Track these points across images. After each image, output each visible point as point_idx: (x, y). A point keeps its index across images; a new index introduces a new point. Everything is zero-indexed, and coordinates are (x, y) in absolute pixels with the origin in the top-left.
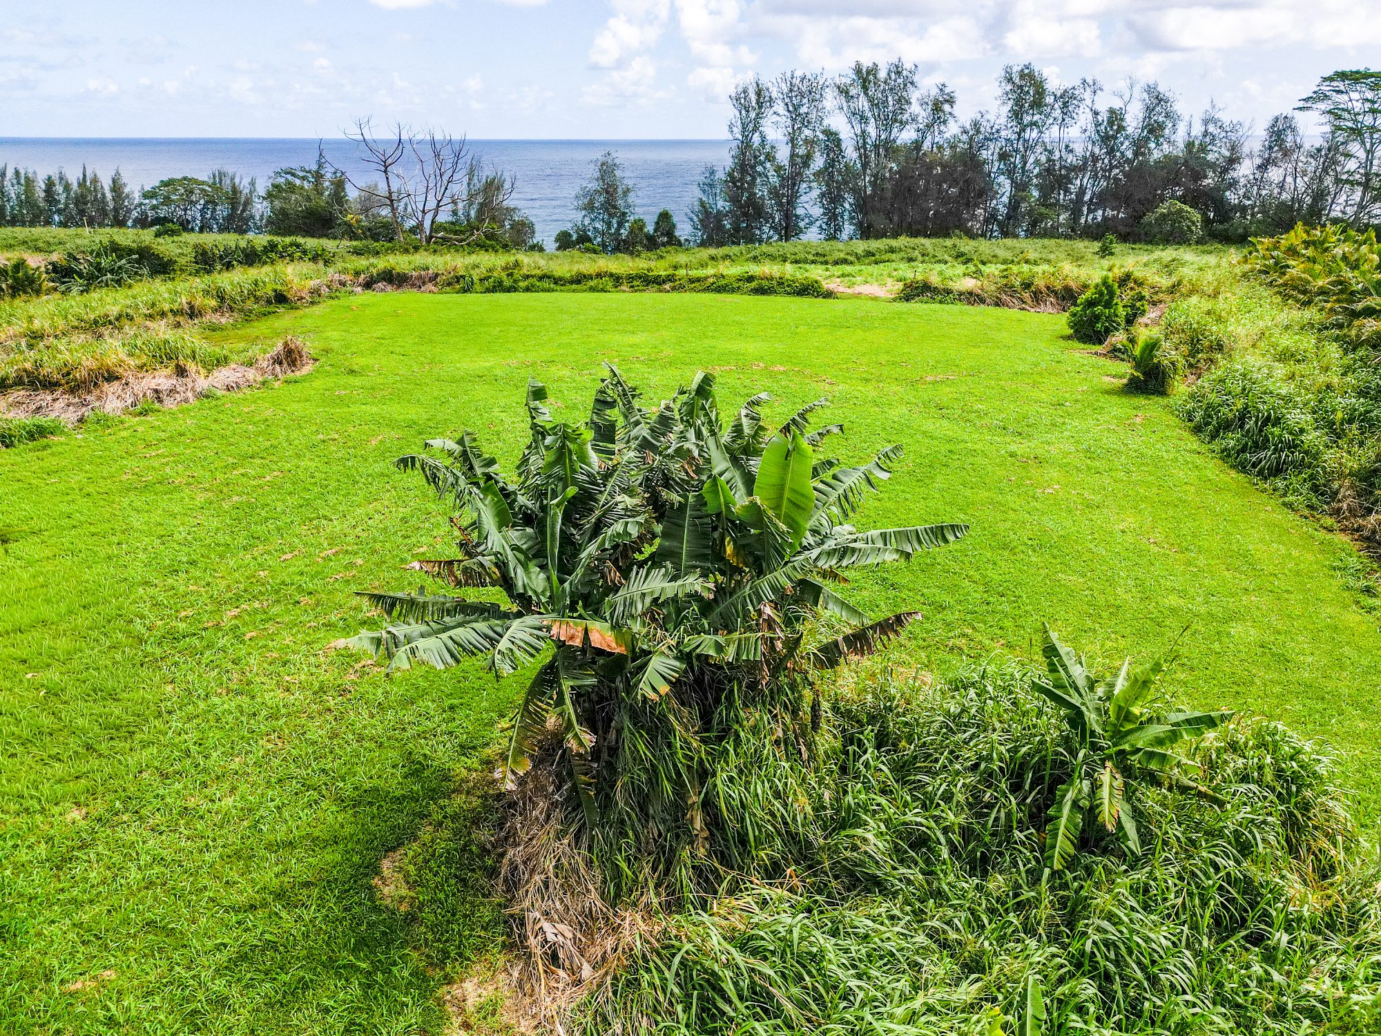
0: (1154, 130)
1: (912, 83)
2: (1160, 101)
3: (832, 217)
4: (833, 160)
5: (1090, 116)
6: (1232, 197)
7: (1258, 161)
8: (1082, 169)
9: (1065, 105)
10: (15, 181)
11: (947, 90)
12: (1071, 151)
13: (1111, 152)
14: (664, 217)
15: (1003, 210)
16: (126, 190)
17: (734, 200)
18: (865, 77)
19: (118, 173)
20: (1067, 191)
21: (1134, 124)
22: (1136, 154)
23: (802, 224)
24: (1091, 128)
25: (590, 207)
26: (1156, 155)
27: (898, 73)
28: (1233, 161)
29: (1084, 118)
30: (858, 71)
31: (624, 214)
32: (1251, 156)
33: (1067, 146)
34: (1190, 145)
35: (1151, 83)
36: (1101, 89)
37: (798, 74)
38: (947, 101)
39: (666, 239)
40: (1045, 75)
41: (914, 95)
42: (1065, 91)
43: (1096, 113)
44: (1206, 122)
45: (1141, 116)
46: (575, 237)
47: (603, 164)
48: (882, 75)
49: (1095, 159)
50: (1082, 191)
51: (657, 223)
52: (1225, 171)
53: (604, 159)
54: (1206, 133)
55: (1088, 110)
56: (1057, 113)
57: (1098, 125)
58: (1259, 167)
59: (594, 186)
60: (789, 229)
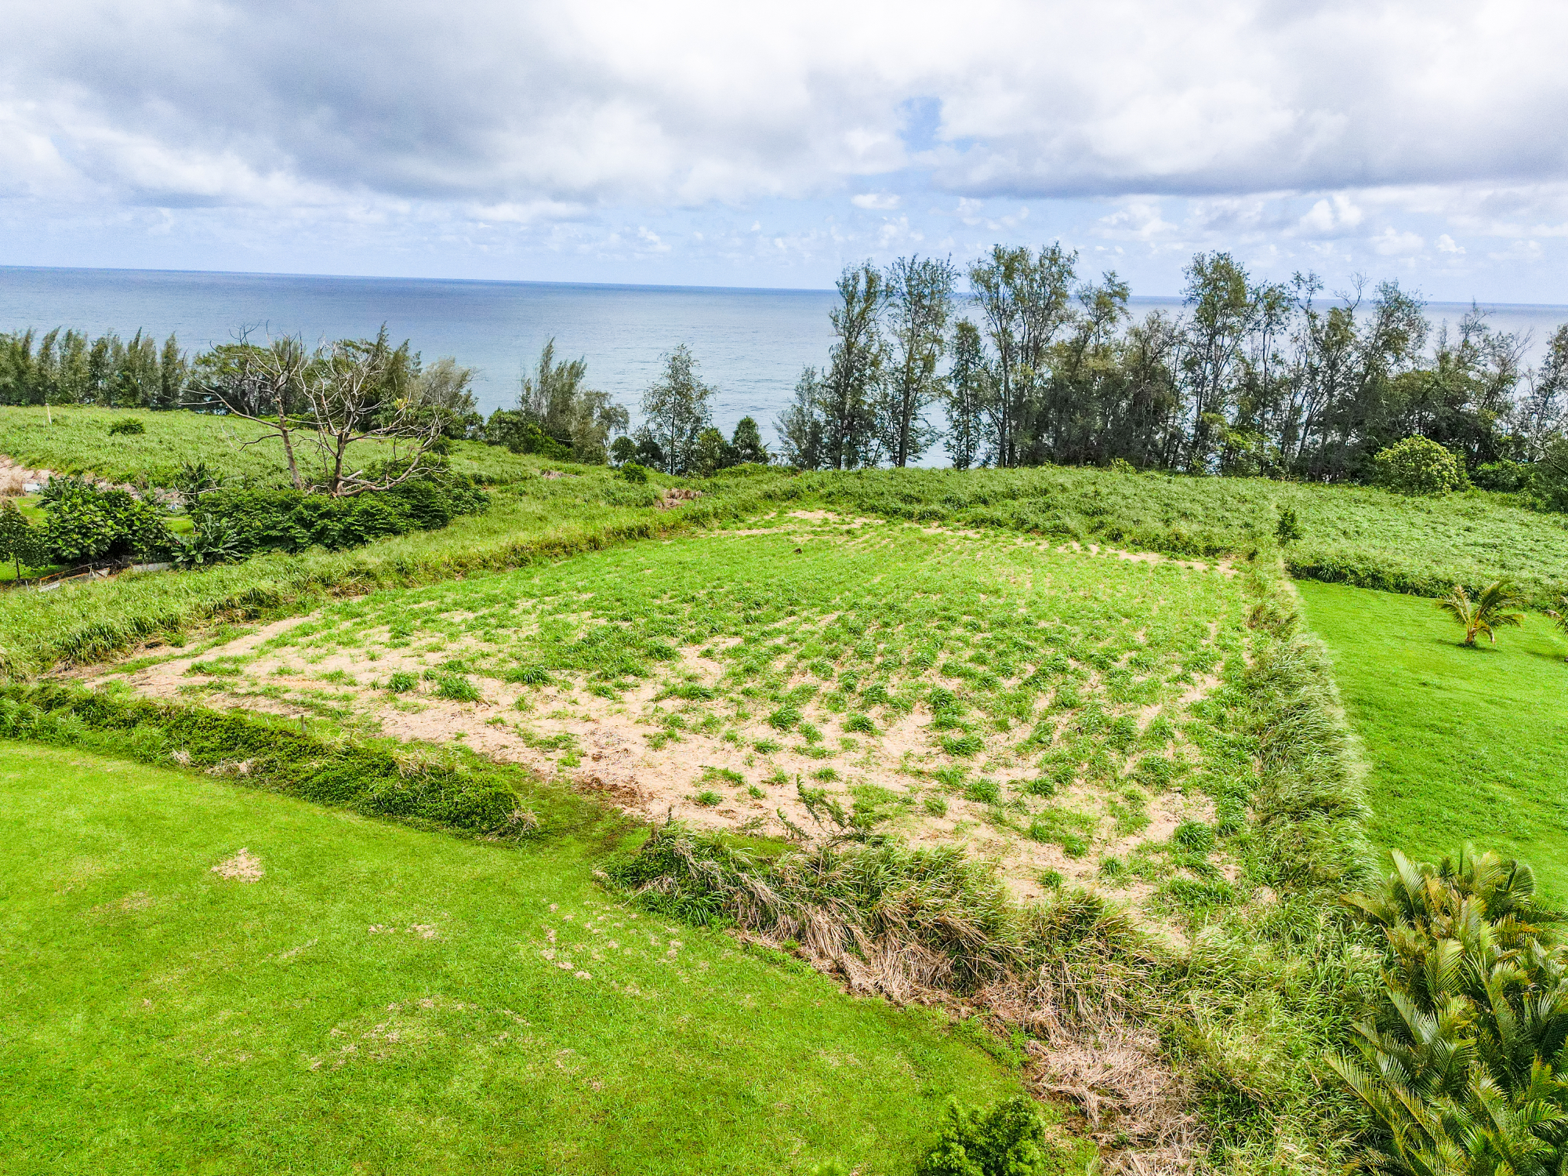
0: (1391, 341)
1: (1070, 273)
2: (1401, 303)
3: (963, 431)
4: (967, 361)
5: (1304, 320)
6: (1503, 428)
7: (1539, 382)
8: (1296, 383)
9: (1270, 307)
10: (64, 343)
11: (1117, 281)
12: (1280, 362)
13: (1333, 366)
14: (747, 425)
15: (1189, 430)
16: (180, 357)
17: (837, 409)
18: (1010, 264)
19: (173, 339)
20: (1277, 408)
21: (1365, 332)
22: (1369, 367)
23: (922, 440)
24: (1306, 334)
25: (657, 409)
26: (1395, 370)
27: (1054, 260)
28: (1504, 380)
29: (1297, 322)
30: (998, 255)
31: (698, 420)
32: (1529, 375)
33: (1275, 356)
34: (1444, 358)
35: (1390, 281)
36: (1320, 287)
37: (921, 259)
38: (1116, 294)
39: (749, 451)
40: (1246, 270)
41: (1072, 288)
42: (1271, 290)
43: (1313, 317)
44: (1466, 329)
45: (1375, 322)
46: (637, 444)
47: (674, 359)
48: (1034, 261)
49: (1314, 372)
50: (1296, 411)
51: (736, 433)
52: (1493, 392)
53: (677, 353)
54: (1466, 343)
55: (1301, 312)
56: (1260, 315)
57: (1315, 331)
58: (1541, 389)
59: (666, 383)
60: (904, 447)
